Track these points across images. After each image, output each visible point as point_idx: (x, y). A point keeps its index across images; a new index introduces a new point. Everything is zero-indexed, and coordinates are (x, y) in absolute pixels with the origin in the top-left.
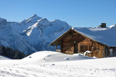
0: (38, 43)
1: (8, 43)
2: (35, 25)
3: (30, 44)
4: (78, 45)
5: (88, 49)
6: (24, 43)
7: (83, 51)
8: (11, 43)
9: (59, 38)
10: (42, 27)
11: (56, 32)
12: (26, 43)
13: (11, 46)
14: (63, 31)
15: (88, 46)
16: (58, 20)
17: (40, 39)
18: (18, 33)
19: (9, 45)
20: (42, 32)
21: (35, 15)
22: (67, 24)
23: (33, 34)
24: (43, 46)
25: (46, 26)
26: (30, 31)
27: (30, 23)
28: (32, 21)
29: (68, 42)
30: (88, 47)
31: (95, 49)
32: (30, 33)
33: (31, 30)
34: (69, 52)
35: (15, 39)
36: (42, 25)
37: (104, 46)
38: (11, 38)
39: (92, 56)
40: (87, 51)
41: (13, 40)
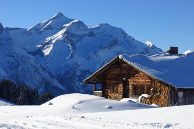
0: (66, 70)
1: (5, 70)
2: (60, 35)
3: (48, 72)
4: (129, 85)
5: (146, 91)
6: (36, 71)
7: (136, 93)
8: (10, 71)
9: (99, 71)
10: (73, 39)
11: (101, 48)
12: (40, 70)
13: (12, 76)
14: (115, 46)
15: (146, 86)
16: (107, 24)
17: (69, 62)
18: (24, 51)
19: (6, 75)
20: (74, 49)
21: (61, 15)
22: (123, 33)
23: (55, 52)
24: (76, 78)
25: (81, 37)
26: (49, 47)
27: (50, 30)
28: (54, 26)
29: (114, 79)
30: (145, 88)
31: (155, 92)
32: (49, 52)
33: (52, 45)
34: (116, 95)
35: (18, 62)
36: (74, 35)
37: (168, 87)
38: (12, 60)
39: (151, 103)
40: (143, 95)
41: (16, 64)
